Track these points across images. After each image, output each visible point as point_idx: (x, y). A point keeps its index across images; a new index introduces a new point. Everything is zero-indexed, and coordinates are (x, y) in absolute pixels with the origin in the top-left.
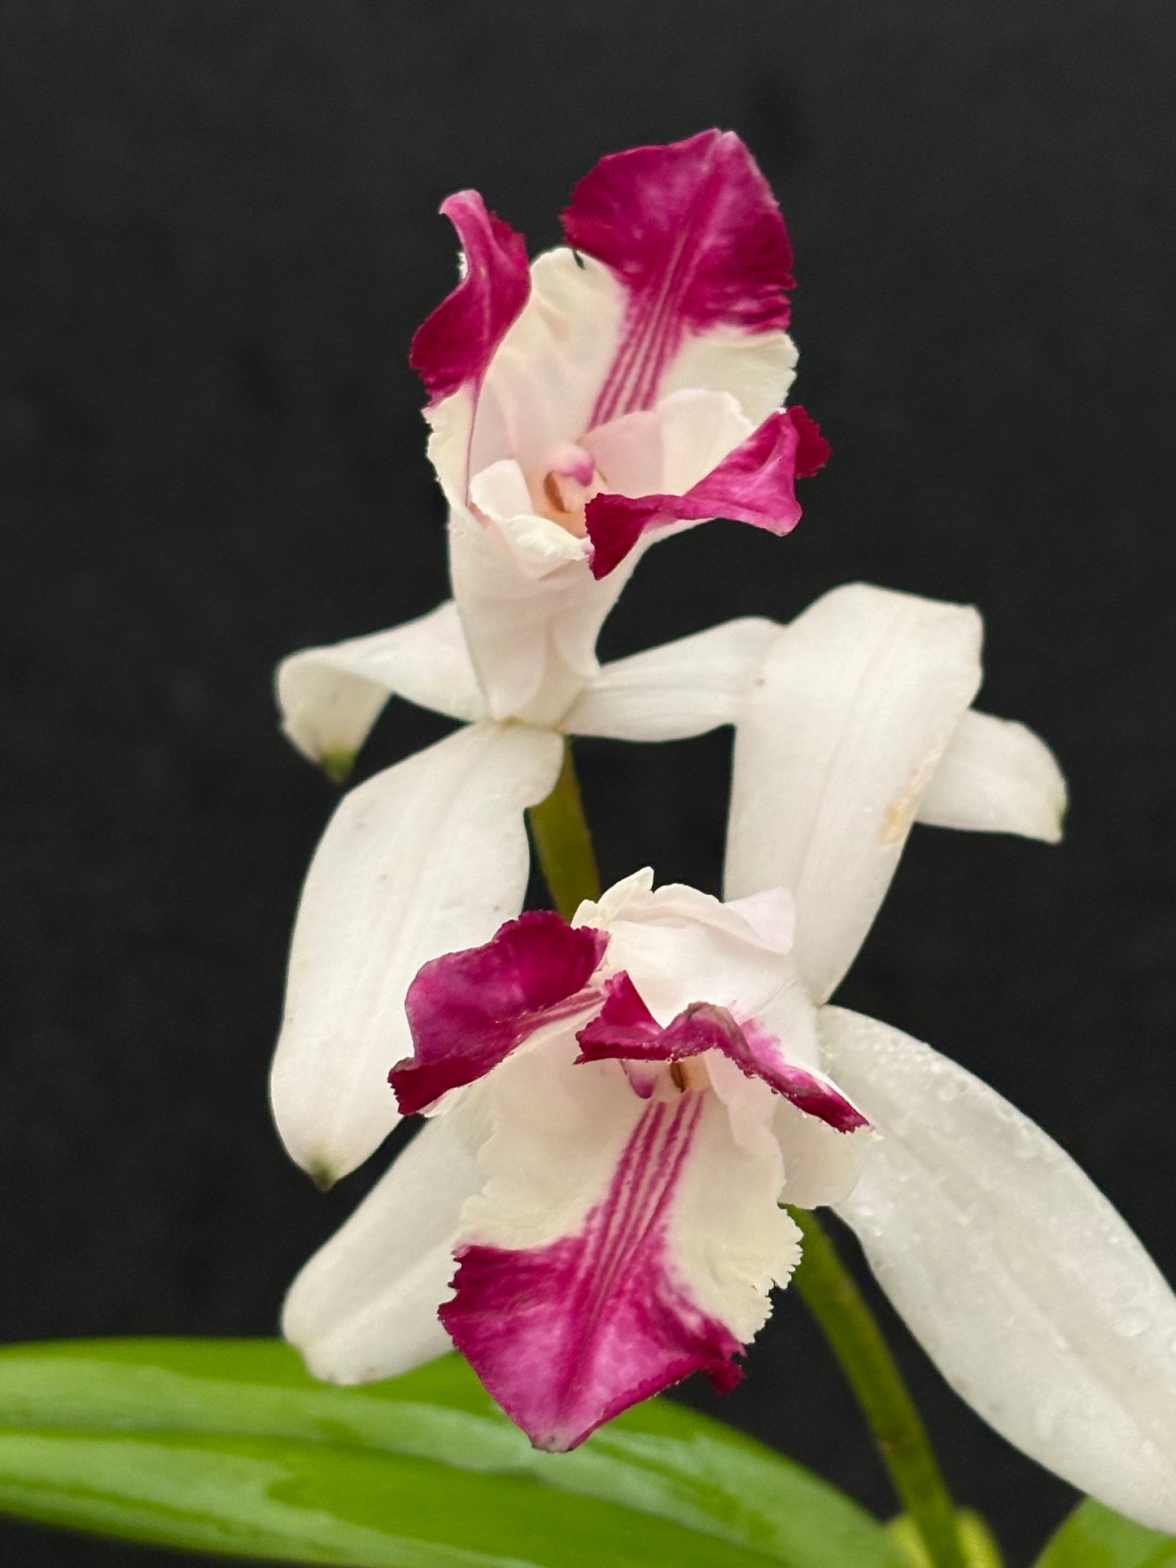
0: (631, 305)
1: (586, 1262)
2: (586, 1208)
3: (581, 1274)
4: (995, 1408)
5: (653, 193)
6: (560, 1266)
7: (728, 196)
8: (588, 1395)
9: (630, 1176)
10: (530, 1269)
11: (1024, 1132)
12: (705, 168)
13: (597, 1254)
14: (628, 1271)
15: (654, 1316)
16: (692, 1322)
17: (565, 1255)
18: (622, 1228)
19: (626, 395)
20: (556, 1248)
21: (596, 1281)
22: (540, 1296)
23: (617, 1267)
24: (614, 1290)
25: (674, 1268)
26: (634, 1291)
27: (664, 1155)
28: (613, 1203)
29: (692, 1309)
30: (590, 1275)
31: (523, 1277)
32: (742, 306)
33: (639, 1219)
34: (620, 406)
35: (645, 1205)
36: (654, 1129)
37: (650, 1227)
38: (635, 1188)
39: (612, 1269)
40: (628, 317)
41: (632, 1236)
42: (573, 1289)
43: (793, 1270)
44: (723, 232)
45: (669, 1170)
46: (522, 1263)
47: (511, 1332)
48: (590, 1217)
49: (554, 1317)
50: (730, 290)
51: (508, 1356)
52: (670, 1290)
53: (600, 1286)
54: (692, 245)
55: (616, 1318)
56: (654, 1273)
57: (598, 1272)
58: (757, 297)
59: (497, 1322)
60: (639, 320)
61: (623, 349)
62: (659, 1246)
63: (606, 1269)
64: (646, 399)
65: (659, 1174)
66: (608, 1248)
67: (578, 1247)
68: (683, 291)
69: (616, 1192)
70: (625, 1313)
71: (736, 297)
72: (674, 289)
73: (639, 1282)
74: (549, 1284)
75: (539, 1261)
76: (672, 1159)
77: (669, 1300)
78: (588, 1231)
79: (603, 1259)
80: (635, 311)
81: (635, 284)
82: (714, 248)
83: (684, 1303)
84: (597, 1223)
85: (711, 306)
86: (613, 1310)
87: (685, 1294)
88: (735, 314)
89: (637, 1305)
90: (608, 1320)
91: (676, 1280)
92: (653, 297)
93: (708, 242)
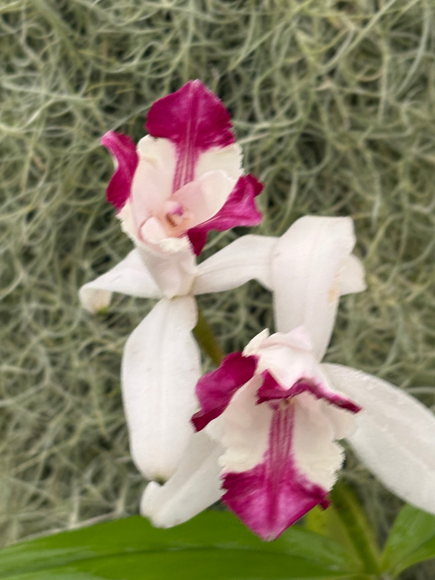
0: (177, 148)
1: (268, 472)
2: (262, 453)
3: (267, 477)
5: (175, 110)
6: (259, 475)
8: (278, 520)
9: (275, 438)
10: (249, 478)
13: (271, 468)
14: (283, 473)
15: (295, 487)
16: (308, 487)
17: (259, 471)
19: (183, 177)
22: (255, 487)
24: (279, 481)
25: (299, 469)
26: (287, 480)
27: (285, 428)
28: (272, 449)
29: (308, 483)
30: (270, 477)
31: (247, 481)
32: (218, 138)
34: (182, 182)
35: (283, 448)
36: (279, 420)
37: (287, 456)
38: (278, 443)
40: (177, 152)
44: (204, 116)
46: (246, 476)
47: (248, 502)
48: (265, 455)
49: (261, 494)
50: (211, 134)
51: (248, 511)
52: (299, 477)
54: (193, 123)
55: (283, 490)
58: (221, 134)
59: (242, 499)
60: (181, 152)
61: (178, 162)
62: (291, 462)
64: (190, 177)
65: (285, 436)
67: (264, 467)
68: (195, 139)
69: (272, 445)
71: (214, 137)
72: (191, 139)
73: (287, 476)
74: (257, 482)
75: (251, 475)
76: (288, 429)
77: (299, 481)
78: (266, 461)
80: (179, 149)
81: (177, 141)
82: (202, 123)
83: (305, 481)
84: (268, 457)
85: (206, 142)
86: (281, 488)
87: (304, 478)
88: (215, 142)
89: (289, 484)
90: (279, 492)
91: (300, 473)
92: (184, 143)
93: (199, 120)
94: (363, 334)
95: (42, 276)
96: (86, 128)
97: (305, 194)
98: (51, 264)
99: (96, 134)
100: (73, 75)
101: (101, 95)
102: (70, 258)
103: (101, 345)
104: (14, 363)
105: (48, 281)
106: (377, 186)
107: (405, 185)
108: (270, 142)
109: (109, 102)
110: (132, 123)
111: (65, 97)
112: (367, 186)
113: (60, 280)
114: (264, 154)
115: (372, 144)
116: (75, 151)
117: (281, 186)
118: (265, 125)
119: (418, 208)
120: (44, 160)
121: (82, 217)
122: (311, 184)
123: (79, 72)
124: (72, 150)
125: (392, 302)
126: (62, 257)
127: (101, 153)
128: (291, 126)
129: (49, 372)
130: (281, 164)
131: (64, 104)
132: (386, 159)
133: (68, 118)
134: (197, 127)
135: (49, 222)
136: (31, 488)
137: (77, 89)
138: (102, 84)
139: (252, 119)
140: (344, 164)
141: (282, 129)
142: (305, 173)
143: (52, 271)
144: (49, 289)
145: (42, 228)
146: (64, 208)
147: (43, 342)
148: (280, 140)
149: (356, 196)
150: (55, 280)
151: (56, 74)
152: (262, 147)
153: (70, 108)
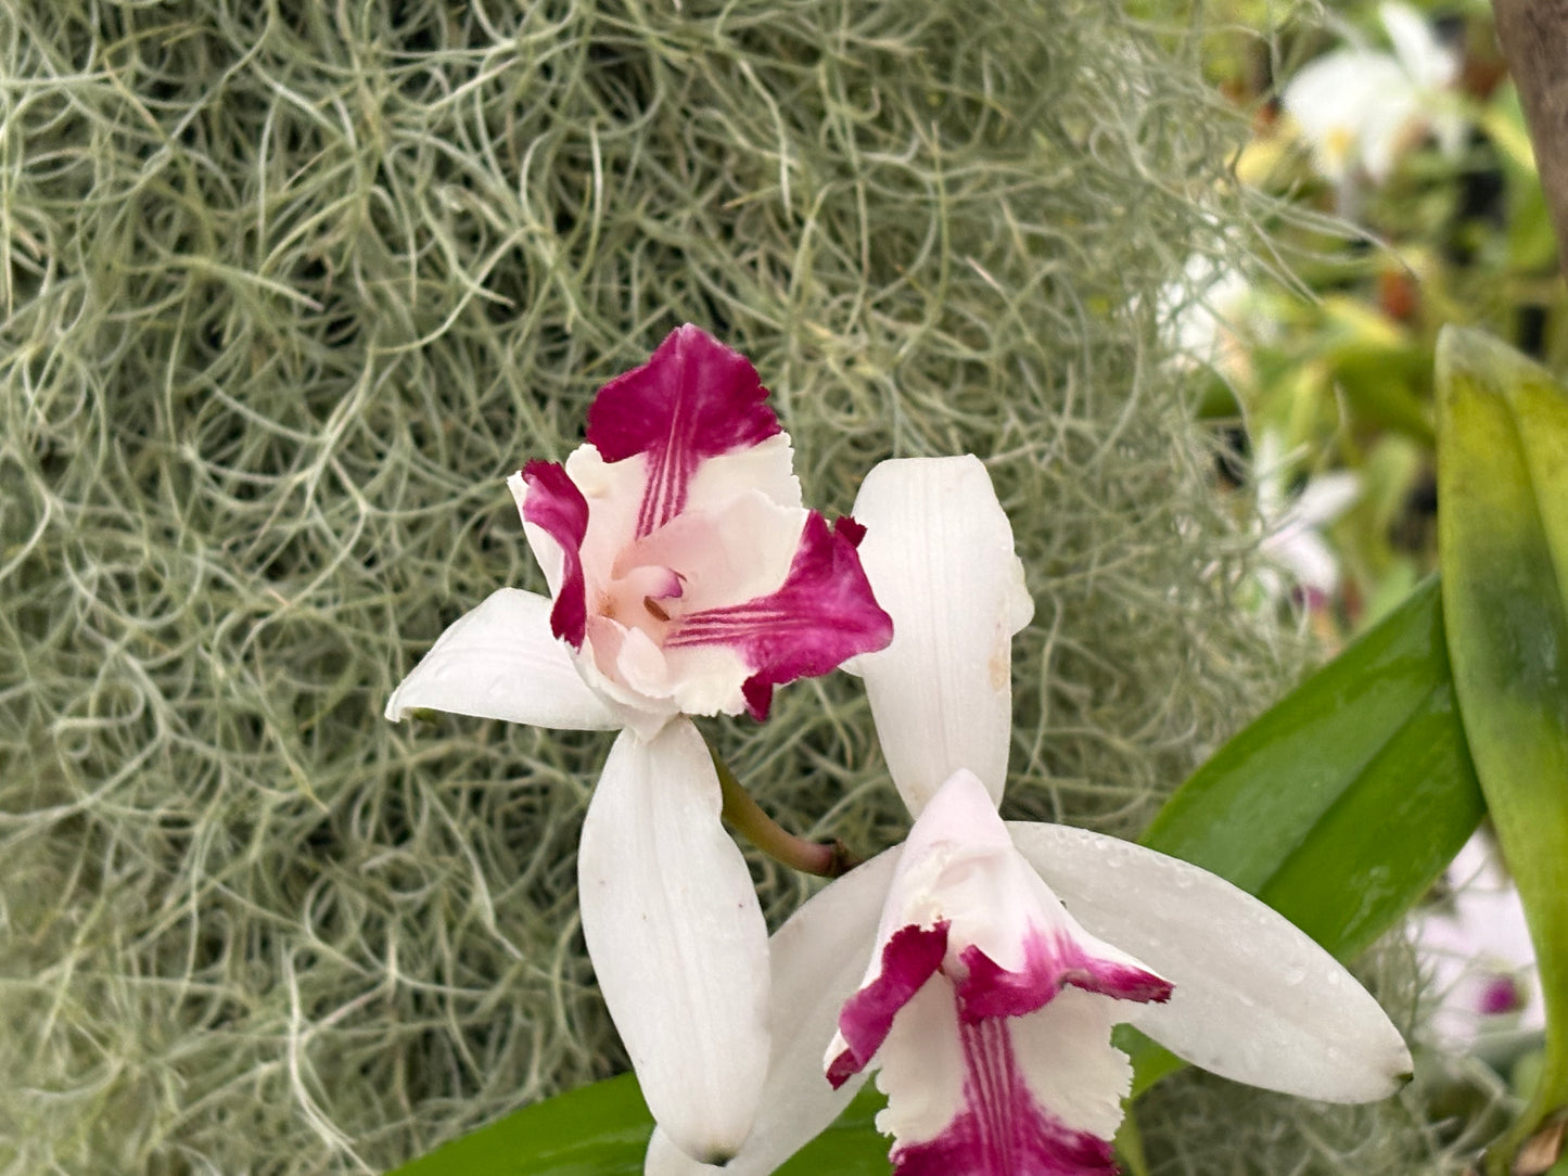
1: (983, 1128)
2: (959, 1087)
3: (985, 1140)
4: (1216, 1061)
6: (969, 1140)
7: (705, 369)
9: (973, 1045)
10: (950, 1151)
11: (1179, 870)
12: (679, 357)
13: (987, 1121)
14: (1014, 1124)
15: (1048, 1151)
16: (1071, 1141)
17: (967, 1130)
18: (992, 1094)
20: (957, 1126)
21: (996, 1142)
22: (967, 1168)
23: (1005, 1126)
24: (1011, 1143)
25: (1043, 1108)
26: (1028, 1140)
28: (975, 1073)
29: (1066, 1132)
30: (990, 1137)
31: (949, 1159)
32: (740, 430)
33: (999, 1079)
35: (997, 1066)
37: (1011, 1085)
38: (984, 1058)
39: (1001, 1126)
41: (1002, 1094)
42: (985, 1153)
43: (1130, 1083)
44: (709, 393)
45: (999, 1031)
48: (966, 1092)
52: (1047, 1125)
53: (1000, 1144)
54: (687, 410)
55: (1024, 1164)
56: (1033, 1119)
57: (994, 1133)
58: (749, 418)
62: (1025, 1096)
63: (997, 1129)
65: (994, 1037)
66: (990, 1109)
67: (972, 1117)
69: (972, 1064)
70: (1030, 1158)
73: (1027, 1131)
74: (968, 1157)
77: (1048, 1132)
78: (971, 1105)
79: (992, 1121)
82: (706, 407)
83: (1060, 1130)
84: (974, 1095)
85: (718, 441)
86: (1019, 1158)
87: (1059, 1123)
88: (738, 438)
89: (1033, 1148)
90: (1019, 1167)
91: (1048, 1116)
93: (701, 404)
94: (827, 457)
95: (98, 498)
96: (119, 140)
97: (629, 180)
98: (109, 468)
99: (144, 151)
100: (62, 33)
101: (135, 63)
102: (151, 445)
103: (261, 615)
104: (81, 712)
105: (116, 508)
106: (781, 128)
107: (841, 113)
108: (524, 79)
109: (156, 75)
110: (217, 105)
111: (56, 82)
112: (761, 136)
113: (140, 502)
114: (519, 109)
115: (748, 39)
116: (105, 199)
117: (574, 176)
118: (507, 44)
119: (881, 157)
120: (40, 237)
121: (155, 344)
122: (638, 154)
123: (75, 26)
124: (96, 196)
125: (868, 370)
126: (132, 450)
127: (164, 189)
128: (563, 35)
129: (163, 711)
130: (563, 123)
131: (58, 100)
132: (790, 66)
133: (74, 129)
134: (695, 416)
135: (83, 372)
136: (184, 985)
137: (78, 64)
138: (130, 38)
139: (479, 39)
140: (701, 96)
141: (543, 46)
142: (617, 131)
143: (116, 483)
144: (119, 525)
145: (71, 388)
146: (111, 333)
147: (135, 648)
148: (546, 70)
149: (744, 158)
150: (127, 503)
151: (24, 37)
152: (510, 96)
153: (75, 103)
